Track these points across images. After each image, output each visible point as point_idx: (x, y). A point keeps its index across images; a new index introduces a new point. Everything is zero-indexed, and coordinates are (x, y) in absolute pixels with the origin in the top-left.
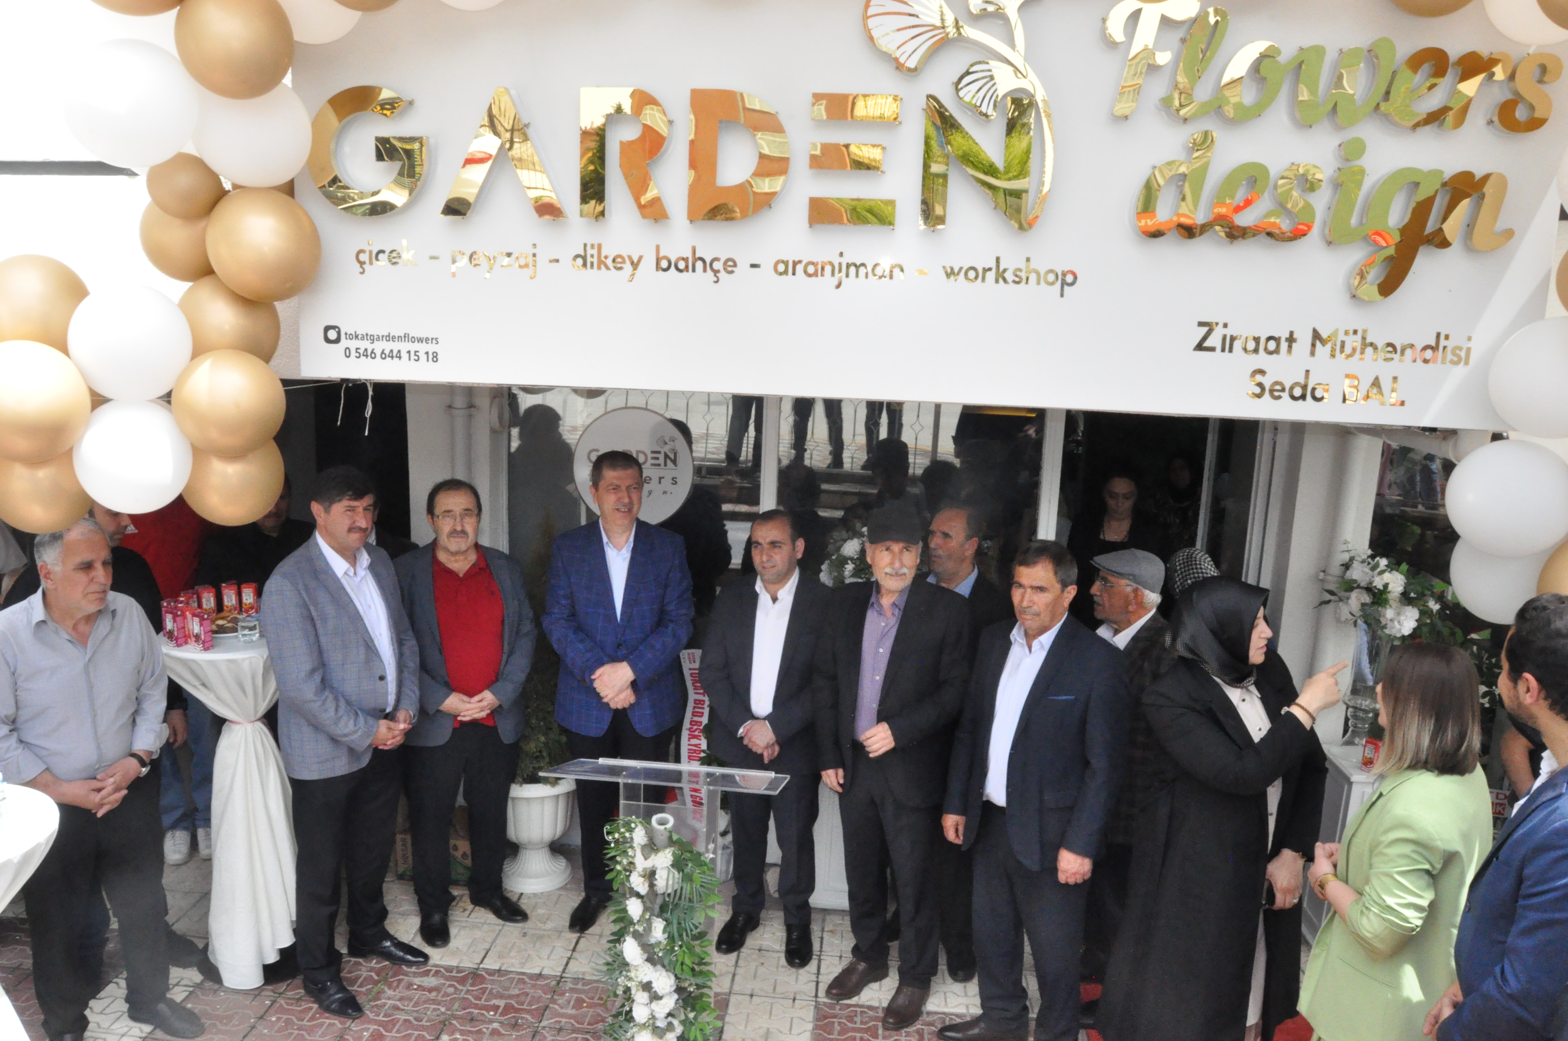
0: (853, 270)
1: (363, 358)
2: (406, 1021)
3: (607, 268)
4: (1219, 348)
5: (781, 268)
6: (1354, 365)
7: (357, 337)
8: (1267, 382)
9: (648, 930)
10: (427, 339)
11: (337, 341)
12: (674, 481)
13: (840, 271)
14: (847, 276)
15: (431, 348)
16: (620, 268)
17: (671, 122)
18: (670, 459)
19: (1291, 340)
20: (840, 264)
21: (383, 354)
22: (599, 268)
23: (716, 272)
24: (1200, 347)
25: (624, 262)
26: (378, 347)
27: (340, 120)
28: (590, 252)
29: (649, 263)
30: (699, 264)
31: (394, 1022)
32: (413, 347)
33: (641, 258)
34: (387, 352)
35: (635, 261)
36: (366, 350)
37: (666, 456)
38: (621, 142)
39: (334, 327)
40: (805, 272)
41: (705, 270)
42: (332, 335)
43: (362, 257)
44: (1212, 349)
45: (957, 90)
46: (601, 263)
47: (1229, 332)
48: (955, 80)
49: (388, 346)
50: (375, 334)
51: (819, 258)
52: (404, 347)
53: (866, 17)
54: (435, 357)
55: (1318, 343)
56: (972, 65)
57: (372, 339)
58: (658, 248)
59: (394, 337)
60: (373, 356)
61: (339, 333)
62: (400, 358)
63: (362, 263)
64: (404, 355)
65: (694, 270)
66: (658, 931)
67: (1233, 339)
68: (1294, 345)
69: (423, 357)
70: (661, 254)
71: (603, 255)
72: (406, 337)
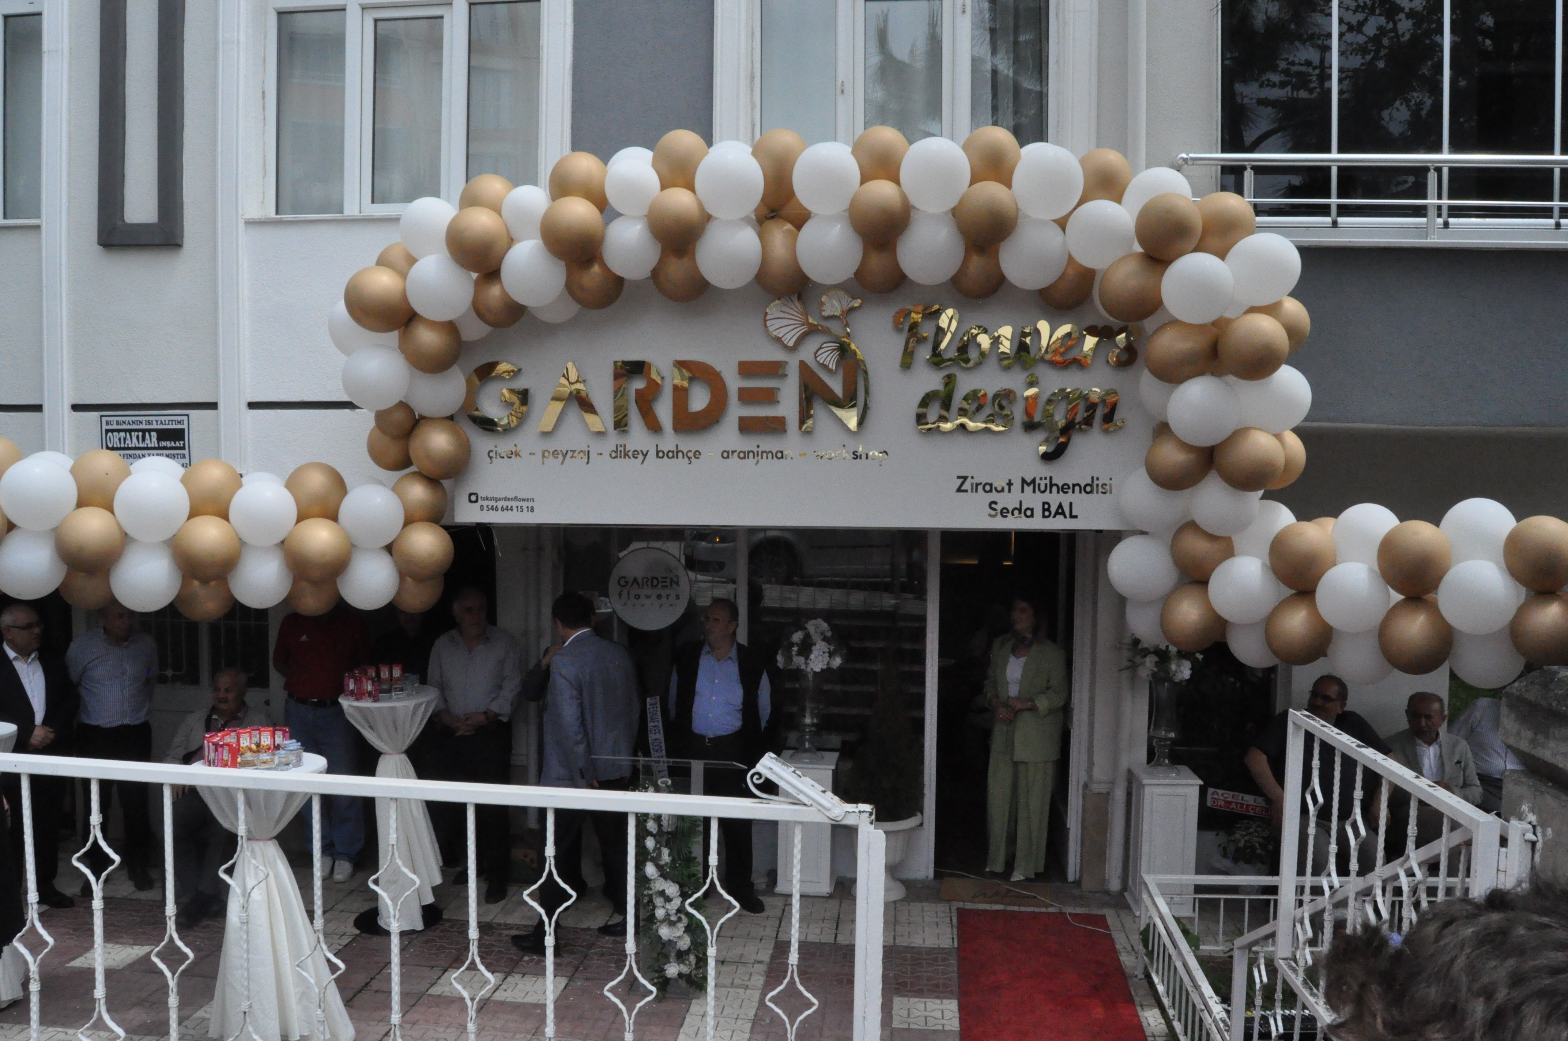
0: (765, 455)
1: (491, 511)
2: (499, 951)
3: (629, 457)
4: (970, 491)
5: (725, 455)
6: (1046, 497)
7: (487, 499)
8: (999, 507)
9: (660, 855)
10: (528, 499)
11: (476, 501)
12: (678, 597)
13: (758, 455)
14: (762, 458)
15: (530, 504)
16: (637, 458)
17: (663, 378)
18: (674, 582)
19: (1010, 484)
20: (758, 452)
21: (503, 509)
22: (625, 458)
23: (689, 458)
24: (959, 490)
25: (638, 454)
26: (500, 504)
27: (480, 380)
28: (619, 449)
29: (652, 453)
30: (680, 454)
31: (491, 952)
32: (520, 504)
33: (647, 452)
34: (505, 507)
35: (645, 453)
36: (493, 506)
37: (672, 580)
38: (636, 390)
39: (474, 494)
40: (739, 457)
41: (683, 458)
42: (473, 498)
43: (492, 454)
44: (966, 491)
45: (816, 357)
46: (626, 455)
47: (975, 481)
48: (815, 351)
49: (505, 504)
50: (498, 497)
51: (746, 449)
52: (514, 504)
53: (765, 321)
54: (532, 510)
55: (1025, 486)
56: (823, 344)
57: (496, 500)
58: (657, 446)
59: (509, 499)
60: (497, 509)
61: (477, 497)
62: (512, 510)
63: (491, 458)
64: (515, 509)
65: (677, 458)
66: (665, 856)
67: (977, 485)
68: (1012, 487)
69: (525, 509)
70: (659, 449)
71: (627, 450)
72: (516, 499)
